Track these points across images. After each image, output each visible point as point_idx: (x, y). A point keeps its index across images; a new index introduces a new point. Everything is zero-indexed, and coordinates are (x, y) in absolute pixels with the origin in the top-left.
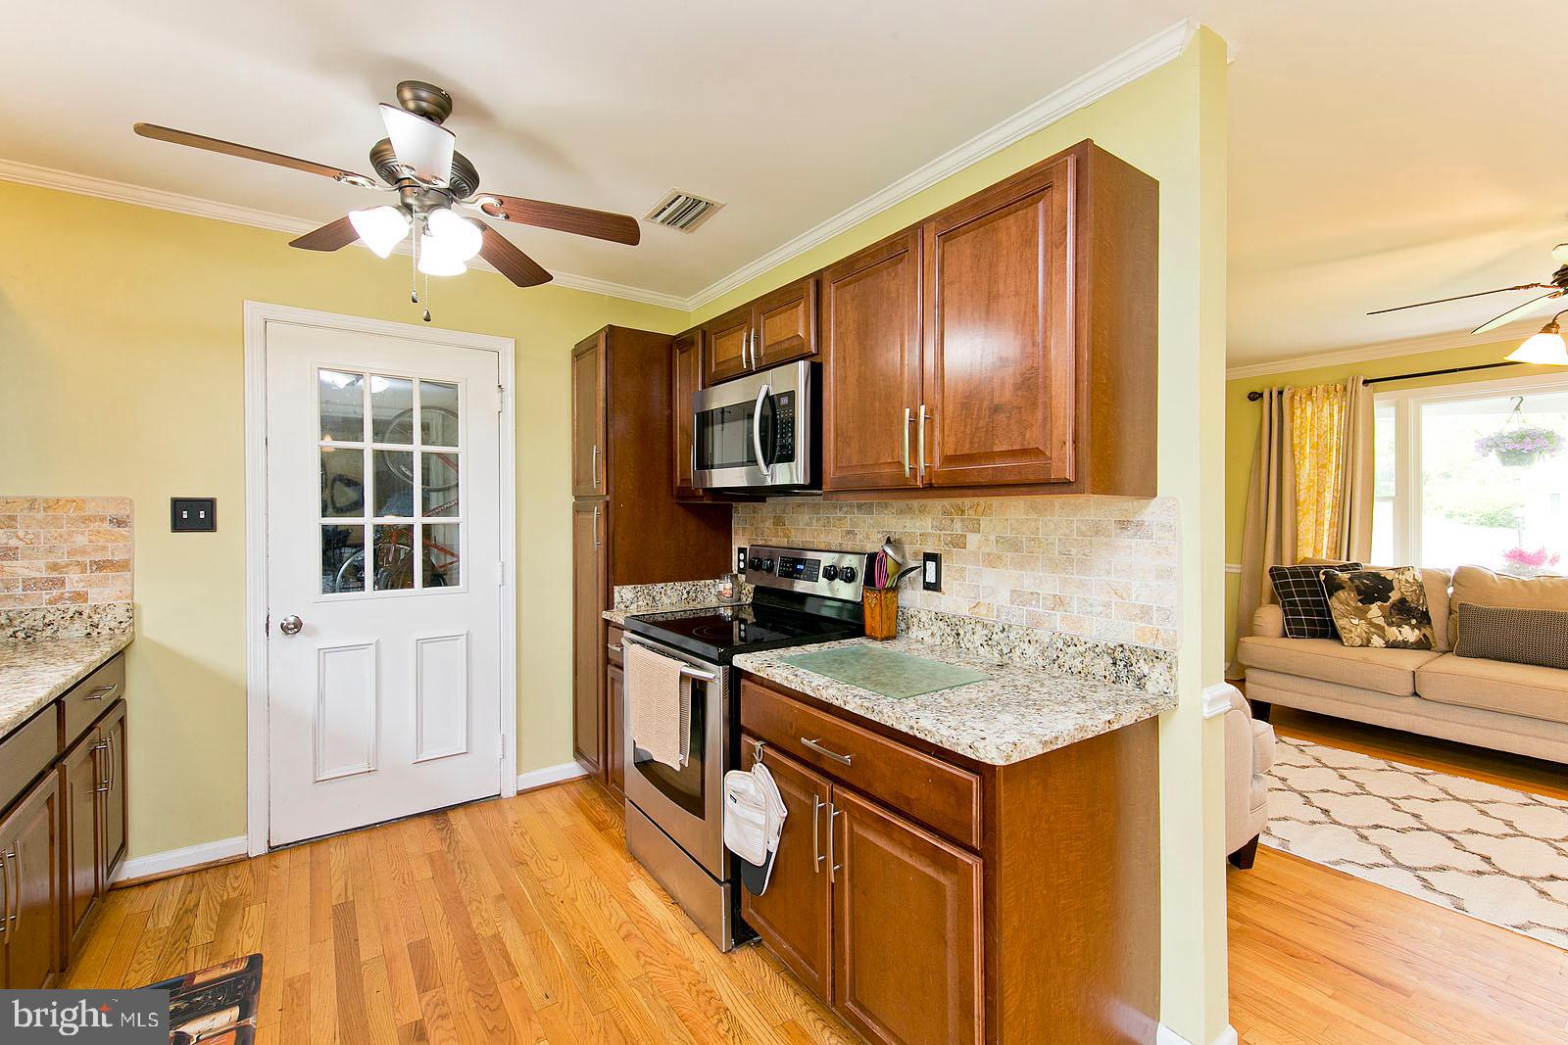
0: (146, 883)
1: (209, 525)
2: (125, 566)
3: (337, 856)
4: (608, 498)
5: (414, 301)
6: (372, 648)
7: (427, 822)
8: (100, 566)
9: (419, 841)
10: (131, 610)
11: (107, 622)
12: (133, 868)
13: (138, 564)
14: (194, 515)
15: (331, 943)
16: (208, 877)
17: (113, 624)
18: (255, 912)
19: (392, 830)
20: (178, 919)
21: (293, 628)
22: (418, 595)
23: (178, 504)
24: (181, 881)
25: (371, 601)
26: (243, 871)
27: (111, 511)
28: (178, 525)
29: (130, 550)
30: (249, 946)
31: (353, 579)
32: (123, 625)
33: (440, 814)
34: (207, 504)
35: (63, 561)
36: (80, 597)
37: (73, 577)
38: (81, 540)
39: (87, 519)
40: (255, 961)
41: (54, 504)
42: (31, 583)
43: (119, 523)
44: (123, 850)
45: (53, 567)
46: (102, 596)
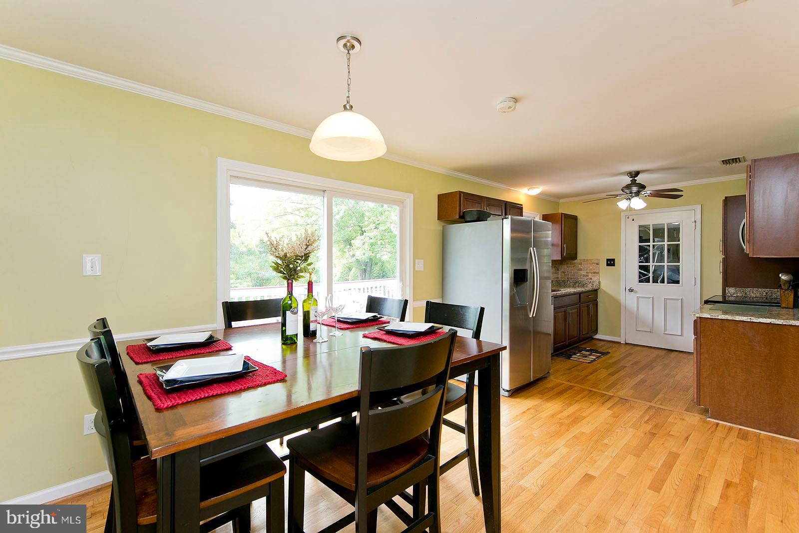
0: (600, 340)
1: (613, 265)
2: (598, 273)
4: (724, 256)
6: (651, 298)
8: (594, 273)
10: (599, 282)
11: (595, 285)
12: (597, 336)
13: (601, 273)
15: (623, 355)
16: (611, 343)
18: (616, 348)
21: (631, 290)
22: (665, 289)
23: (608, 260)
25: (650, 286)
26: (617, 345)
27: (596, 262)
28: (608, 265)
29: (599, 270)
30: (611, 351)
31: (648, 281)
32: (597, 286)
34: (613, 260)
35: (589, 271)
36: (591, 279)
37: (590, 275)
38: (591, 267)
39: (592, 263)
40: (608, 353)
41: (587, 260)
42: (584, 275)
43: (597, 264)
44: (596, 332)
45: (587, 273)
46: (594, 279)
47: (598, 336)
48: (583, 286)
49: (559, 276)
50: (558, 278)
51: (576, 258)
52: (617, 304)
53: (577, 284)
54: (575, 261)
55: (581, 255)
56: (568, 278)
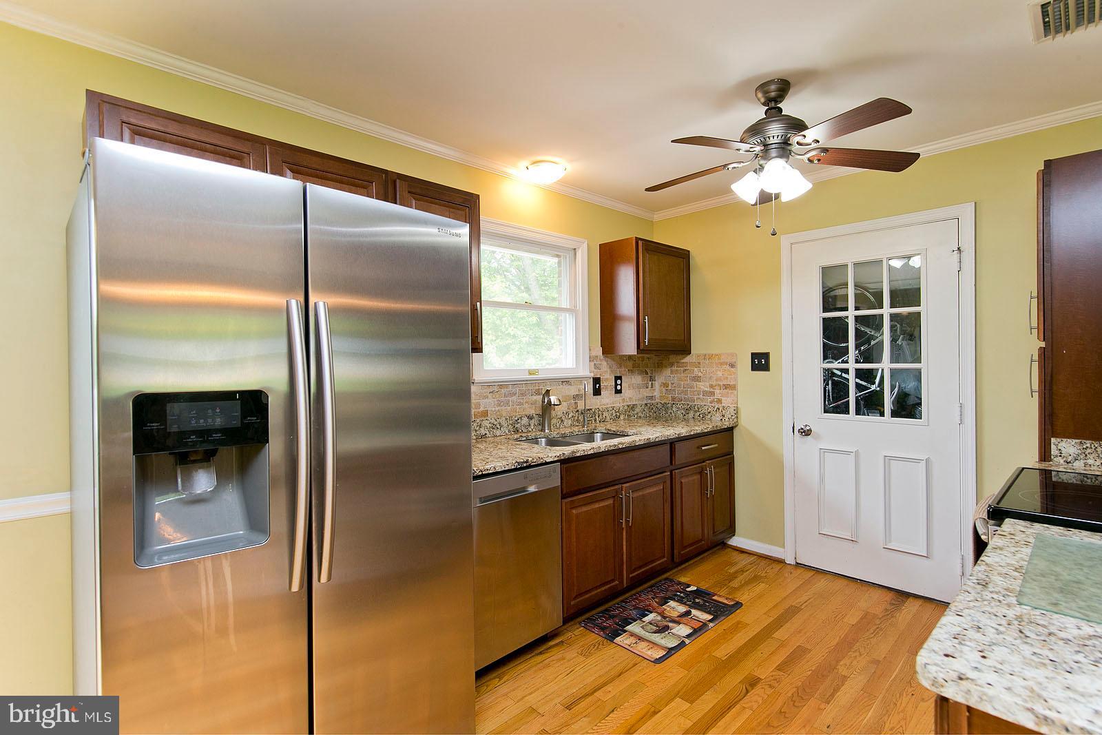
0: (742, 551)
1: (766, 368)
2: (733, 387)
3: (822, 584)
5: (758, 227)
6: (853, 454)
7: (891, 595)
8: (726, 387)
9: (873, 603)
10: (737, 411)
11: (728, 415)
12: (735, 541)
13: (740, 387)
14: (760, 362)
15: (772, 619)
16: (763, 563)
17: (730, 416)
18: (762, 585)
19: (865, 588)
20: (736, 572)
21: (806, 432)
22: (884, 425)
23: (754, 355)
24: (752, 558)
25: (851, 420)
26: (777, 567)
27: (728, 360)
28: (755, 367)
29: (736, 380)
30: (743, 597)
31: (844, 410)
32: (733, 417)
33: (904, 595)
34: (766, 356)
35: (714, 383)
36: (719, 401)
37: (717, 391)
38: (720, 374)
39: (722, 364)
40: (738, 605)
41: (711, 357)
42: (705, 393)
43: (732, 366)
44: (731, 530)
45: (711, 386)
46: (726, 401)
48: (703, 417)
49: (656, 394)
50: (652, 398)
51: (687, 351)
52: (775, 464)
53: (691, 414)
54: (687, 359)
55: (697, 346)
56: (673, 399)
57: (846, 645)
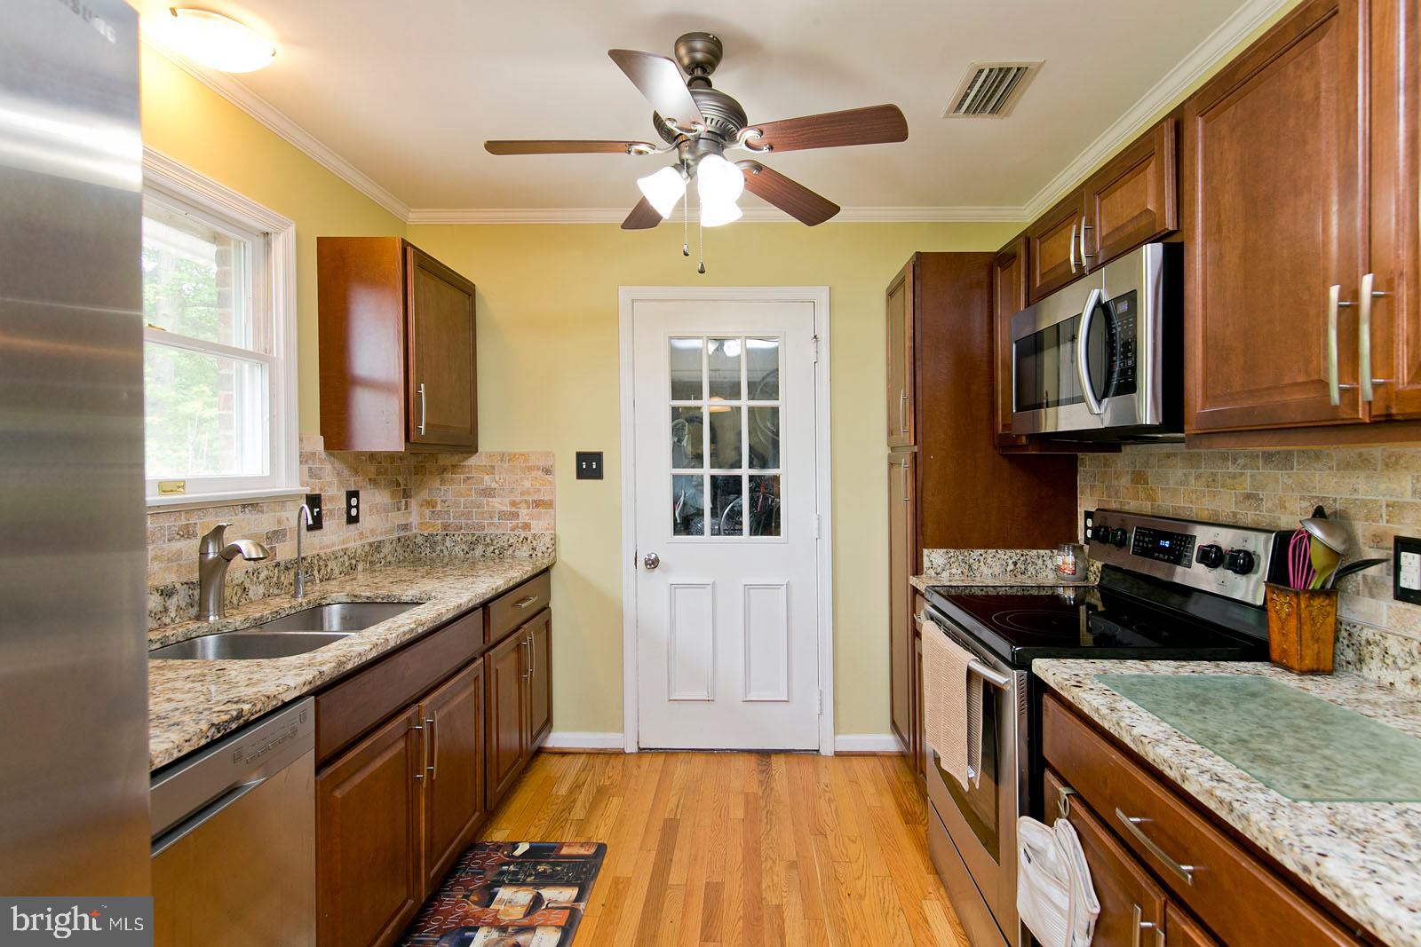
0: (563, 753)
1: (597, 474)
2: (549, 504)
3: (681, 771)
4: (916, 449)
5: (686, 254)
6: (709, 587)
7: (753, 759)
8: (538, 504)
9: (742, 775)
10: (554, 538)
11: (541, 548)
12: (552, 740)
13: (558, 504)
14: (590, 466)
15: (653, 853)
16: (599, 760)
17: (544, 549)
18: (615, 801)
19: (725, 759)
20: (571, 791)
21: (653, 563)
22: (747, 544)
23: (580, 457)
24: (581, 760)
25: (707, 546)
26: (618, 762)
27: (542, 463)
28: (582, 474)
29: (553, 493)
30: (601, 834)
31: (697, 526)
32: (550, 550)
33: (765, 754)
34: (598, 457)
35: (518, 499)
36: (527, 526)
37: (523, 511)
38: (527, 484)
39: (530, 469)
40: (601, 849)
41: (513, 457)
42: (502, 515)
43: (548, 471)
44: (548, 723)
45: (513, 504)
46: (538, 526)
47: (557, 739)
48: (500, 555)
49: (414, 519)
50: (406, 527)
51: (471, 447)
52: (611, 614)
53: (479, 550)
54: (473, 461)
55: (489, 440)
56: (445, 527)
57: (753, 856)
